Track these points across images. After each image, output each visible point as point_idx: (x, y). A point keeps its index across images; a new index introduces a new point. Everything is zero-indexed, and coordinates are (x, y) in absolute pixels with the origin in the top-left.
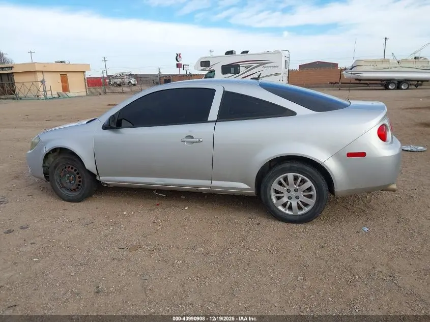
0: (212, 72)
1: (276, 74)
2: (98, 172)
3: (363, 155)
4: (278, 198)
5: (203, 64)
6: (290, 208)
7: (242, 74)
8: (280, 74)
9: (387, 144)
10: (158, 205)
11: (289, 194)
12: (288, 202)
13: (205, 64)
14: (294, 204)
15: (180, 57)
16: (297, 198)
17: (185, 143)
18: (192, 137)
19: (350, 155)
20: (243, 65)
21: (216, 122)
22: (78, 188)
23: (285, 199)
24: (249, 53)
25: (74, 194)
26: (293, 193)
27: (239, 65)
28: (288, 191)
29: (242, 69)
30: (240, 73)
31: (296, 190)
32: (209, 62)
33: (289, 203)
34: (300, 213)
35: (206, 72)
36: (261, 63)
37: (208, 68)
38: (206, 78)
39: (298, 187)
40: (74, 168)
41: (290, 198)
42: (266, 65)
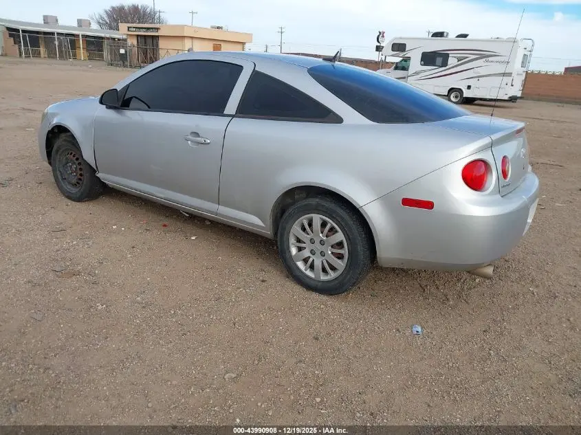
0: (407, 60)
1: (504, 74)
2: (97, 167)
3: (428, 205)
4: (300, 249)
5: (396, 47)
6: (312, 267)
7: (449, 69)
8: (510, 74)
9: (483, 195)
10: (165, 226)
11: (313, 247)
12: (309, 257)
13: (399, 47)
14: (318, 264)
15: (383, 36)
16: (322, 254)
17: (189, 142)
18: (197, 134)
19: (407, 202)
20: (455, 55)
21: (233, 116)
22: (79, 183)
23: (306, 253)
24: (468, 38)
25: (74, 190)
26: (317, 247)
27: (448, 54)
28: (312, 241)
29: (452, 61)
30: (447, 67)
31: (322, 243)
32: (405, 45)
33: (311, 260)
34: (323, 277)
35: (397, 60)
36: (483, 55)
37: (402, 54)
38: (396, 68)
39: (325, 238)
40: (77, 156)
41: (313, 252)
42: (490, 59)
